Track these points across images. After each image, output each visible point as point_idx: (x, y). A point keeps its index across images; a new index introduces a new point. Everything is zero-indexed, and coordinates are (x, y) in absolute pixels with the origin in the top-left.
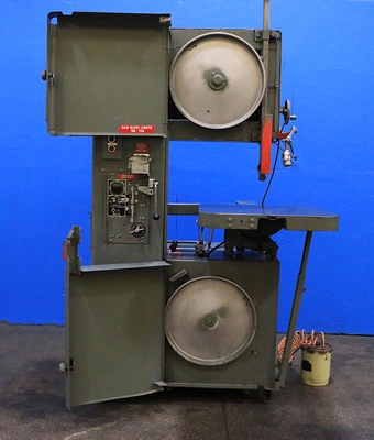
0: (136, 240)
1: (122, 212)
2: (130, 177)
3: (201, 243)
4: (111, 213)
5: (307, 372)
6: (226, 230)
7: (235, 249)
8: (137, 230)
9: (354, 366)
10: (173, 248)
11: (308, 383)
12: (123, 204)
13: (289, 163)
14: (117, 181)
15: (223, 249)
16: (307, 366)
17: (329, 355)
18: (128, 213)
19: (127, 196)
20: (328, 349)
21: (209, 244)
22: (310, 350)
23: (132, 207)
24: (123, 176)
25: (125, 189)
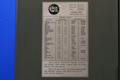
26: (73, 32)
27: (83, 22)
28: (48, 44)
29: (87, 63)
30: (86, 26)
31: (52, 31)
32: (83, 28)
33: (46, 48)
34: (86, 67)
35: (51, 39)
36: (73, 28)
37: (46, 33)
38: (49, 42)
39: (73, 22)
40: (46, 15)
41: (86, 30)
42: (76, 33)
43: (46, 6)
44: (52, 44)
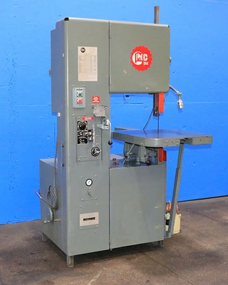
0: (94, 158)
1: (86, 141)
2: (90, 118)
19: (89, 131)
24: (86, 118)
25: (87, 126)
26: (91, 60)
27: (95, 56)
31: (82, 60)
40: (80, 52)
43: (79, 48)
44: (82, 66)
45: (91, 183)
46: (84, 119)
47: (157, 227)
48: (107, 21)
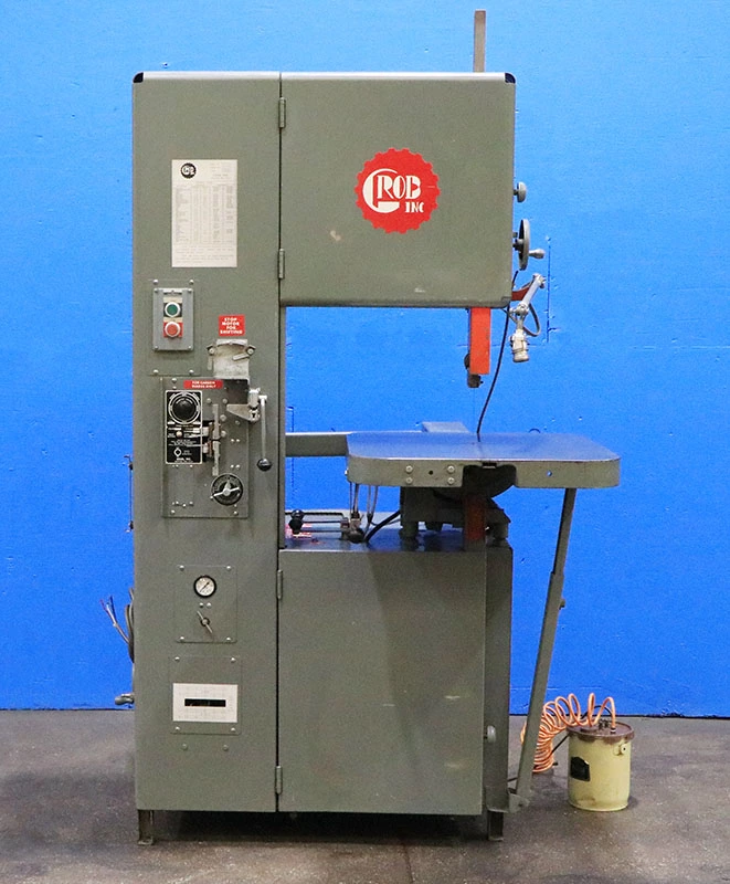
0: (223, 510)
1: (195, 455)
2: (209, 384)
3: (355, 515)
4: (172, 458)
5: (580, 783)
6: (403, 489)
7: (422, 526)
8: (227, 490)
9: (688, 776)
10: (296, 525)
11: (583, 805)
12: (197, 440)
13: (523, 355)
14: (184, 393)
15: (397, 526)
16: (579, 770)
17: (626, 747)
18: (208, 458)
19: (205, 424)
20: (623, 732)
21: (370, 518)
22: (586, 736)
23: (216, 445)
24: (196, 384)
25: (199, 408)
26: (216, 202)
27: (230, 190)
28: (181, 221)
29: (235, 247)
30: (234, 194)
31: (186, 202)
32: (229, 198)
33: (178, 227)
34: (235, 253)
35: (184, 214)
36: (216, 197)
37: (178, 206)
38: (183, 217)
39: (216, 189)
40: (177, 179)
41: (234, 202)
42: (220, 205)
43: (177, 165)
44: (186, 221)
45: (211, 588)
46: (188, 385)
47: (453, 766)
48: (274, 75)
